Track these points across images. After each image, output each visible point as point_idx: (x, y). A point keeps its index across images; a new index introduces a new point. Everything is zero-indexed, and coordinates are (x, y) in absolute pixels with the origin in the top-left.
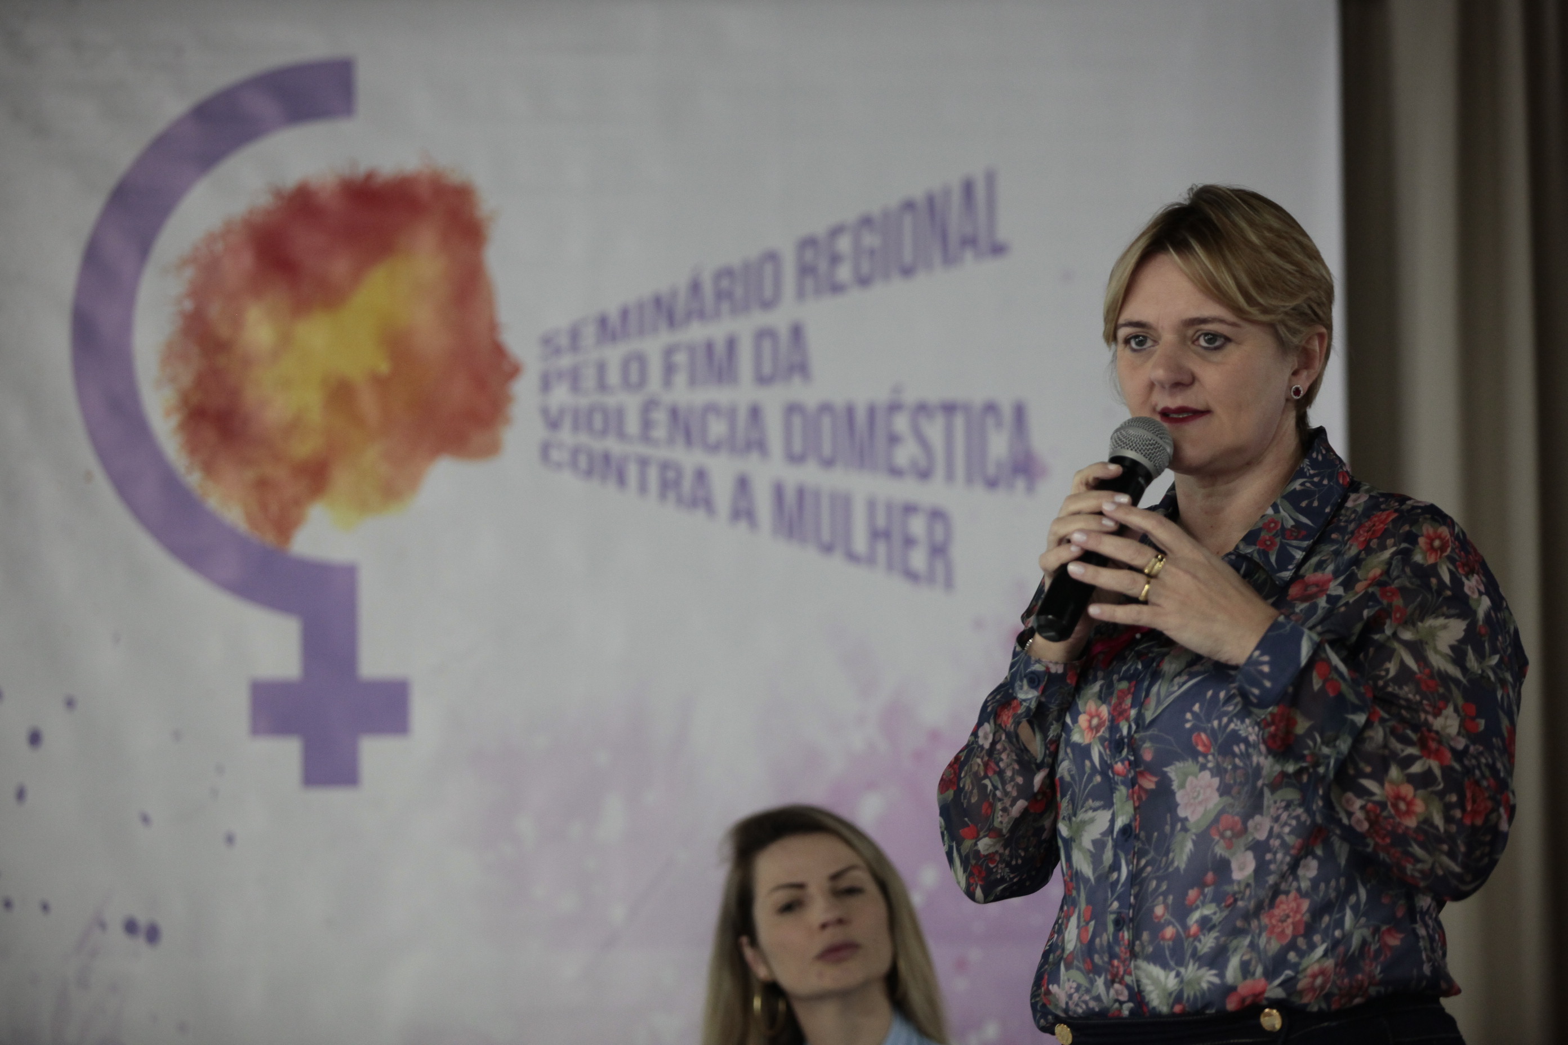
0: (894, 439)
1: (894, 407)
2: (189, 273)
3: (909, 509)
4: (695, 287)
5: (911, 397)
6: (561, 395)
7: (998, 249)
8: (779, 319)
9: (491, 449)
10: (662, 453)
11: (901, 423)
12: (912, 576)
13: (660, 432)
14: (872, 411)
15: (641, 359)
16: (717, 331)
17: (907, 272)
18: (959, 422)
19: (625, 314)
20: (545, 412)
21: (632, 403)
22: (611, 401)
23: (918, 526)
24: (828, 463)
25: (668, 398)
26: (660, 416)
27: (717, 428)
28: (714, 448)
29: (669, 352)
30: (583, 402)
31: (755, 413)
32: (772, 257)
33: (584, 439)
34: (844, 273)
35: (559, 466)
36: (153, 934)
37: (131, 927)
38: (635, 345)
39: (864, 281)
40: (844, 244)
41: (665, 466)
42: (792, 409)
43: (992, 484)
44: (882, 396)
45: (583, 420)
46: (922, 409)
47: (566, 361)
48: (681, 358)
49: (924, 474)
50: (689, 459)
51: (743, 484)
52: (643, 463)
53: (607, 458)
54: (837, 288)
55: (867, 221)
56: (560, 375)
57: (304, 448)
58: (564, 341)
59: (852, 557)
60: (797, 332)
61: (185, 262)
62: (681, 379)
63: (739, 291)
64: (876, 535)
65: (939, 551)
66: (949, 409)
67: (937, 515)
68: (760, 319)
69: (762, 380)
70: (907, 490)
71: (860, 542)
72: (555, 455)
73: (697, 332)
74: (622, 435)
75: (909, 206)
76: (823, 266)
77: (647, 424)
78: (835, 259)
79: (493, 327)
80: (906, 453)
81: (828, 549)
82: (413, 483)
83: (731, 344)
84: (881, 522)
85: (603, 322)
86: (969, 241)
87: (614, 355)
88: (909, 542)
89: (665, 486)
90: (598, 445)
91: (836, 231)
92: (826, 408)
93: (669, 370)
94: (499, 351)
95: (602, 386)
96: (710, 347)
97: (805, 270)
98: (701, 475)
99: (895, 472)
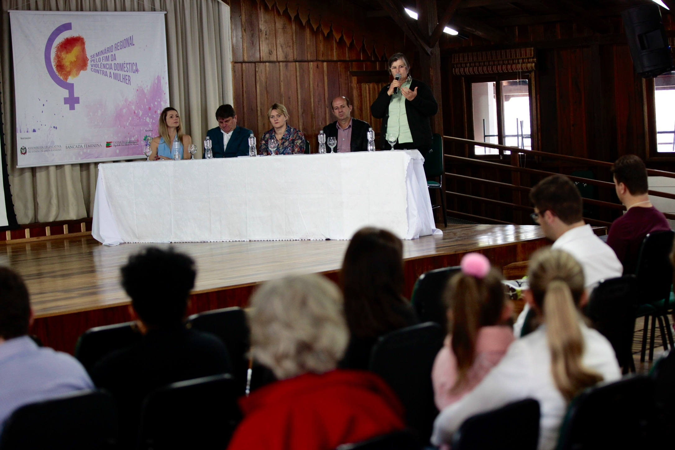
0: (124, 67)
1: (125, 63)
2: (56, 49)
3: (126, 75)
4: (105, 49)
5: (126, 63)
6: (93, 63)
7: (134, 45)
8: (113, 53)
9: (86, 69)
10: (102, 69)
11: (125, 65)
12: (127, 83)
13: (102, 67)
14: (122, 64)
15: (100, 58)
16: (107, 55)
17: (125, 48)
18: (131, 65)
19: (98, 53)
20: (91, 64)
21: (99, 63)
22: (97, 63)
23: (127, 77)
24: (118, 70)
25: (103, 63)
26: (102, 65)
27: (108, 66)
28: (108, 69)
29: (103, 57)
30: (95, 63)
31: (111, 64)
32: (112, 46)
33: (95, 68)
34: (119, 48)
35: (93, 71)
36: (56, 128)
37: (54, 127)
38: (100, 57)
39: (121, 49)
40: (119, 44)
41: (103, 71)
42: (115, 64)
43: (134, 73)
44: (123, 62)
45: (95, 65)
46: (127, 63)
47: (93, 59)
48: (104, 58)
49: (127, 72)
50: (105, 70)
51: (110, 73)
52: (101, 70)
53: (97, 70)
54: (118, 50)
55: (121, 41)
56: (93, 60)
57: (68, 70)
58: (93, 56)
59: (121, 81)
60: (115, 54)
61: (56, 48)
62: (104, 60)
63: (109, 50)
64: (123, 79)
65: (129, 80)
66: (130, 64)
67: (129, 76)
68: (111, 53)
69: (112, 61)
70: (126, 73)
71: (122, 80)
72: (92, 70)
73: (105, 55)
74: (98, 68)
75: (125, 39)
76: (117, 47)
77: (101, 66)
78: (118, 46)
79: (86, 55)
80: (126, 69)
81: (119, 81)
82: (79, 74)
83: (109, 56)
84: (124, 77)
85: (96, 54)
86: (131, 44)
87: (98, 58)
88: (126, 79)
89: (103, 73)
90: (96, 69)
91: (118, 43)
92: (118, 64)
93: (103, 59)
94: (87, 57)
95: (97, 62)
96: (107, 56)
97: (115, 47)
98: (106, 72)
99: (125, 71)
